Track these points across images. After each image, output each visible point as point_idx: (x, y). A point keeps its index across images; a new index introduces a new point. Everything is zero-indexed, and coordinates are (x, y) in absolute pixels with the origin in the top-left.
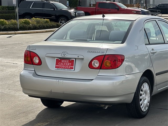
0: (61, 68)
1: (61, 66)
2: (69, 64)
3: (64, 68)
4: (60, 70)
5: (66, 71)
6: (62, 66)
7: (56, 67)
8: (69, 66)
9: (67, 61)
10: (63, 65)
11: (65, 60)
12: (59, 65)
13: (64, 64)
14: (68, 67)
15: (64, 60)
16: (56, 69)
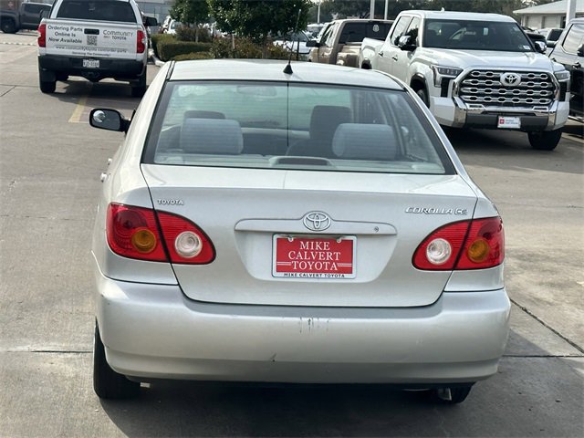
0: (299, 270)
1: (298, 265)
2: (334, 256)
3: (314, 271)
4: (298, 278)
5: (321, 281)
6: (303, 265)
7: (279, 269)
8: (331, 262)
9: (322, 246)
10: (306, 261)
11: (312, 240)
12: (290, 260)
13: (309, 255)
14: (329, 266)
15: (310, 240)
16: (282, 274)
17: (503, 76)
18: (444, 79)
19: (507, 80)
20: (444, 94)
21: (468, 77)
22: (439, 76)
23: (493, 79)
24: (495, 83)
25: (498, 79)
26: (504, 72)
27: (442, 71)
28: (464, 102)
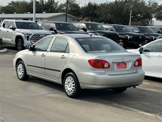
9: (123, 64)
12: (119, 67)
14: (124, 67)
15: (121, 63)
16: (118, 69)
17: (41, 35)
18: (27, 36)
19: (42, 36)
20: (28, 40)
21: (33, 36)
22: (26, 36)
23: (39, 36)
24: (39, 37)
25: (40, 36)
26: (41, 34)
27: (27, 34)
28: (33, 41)
